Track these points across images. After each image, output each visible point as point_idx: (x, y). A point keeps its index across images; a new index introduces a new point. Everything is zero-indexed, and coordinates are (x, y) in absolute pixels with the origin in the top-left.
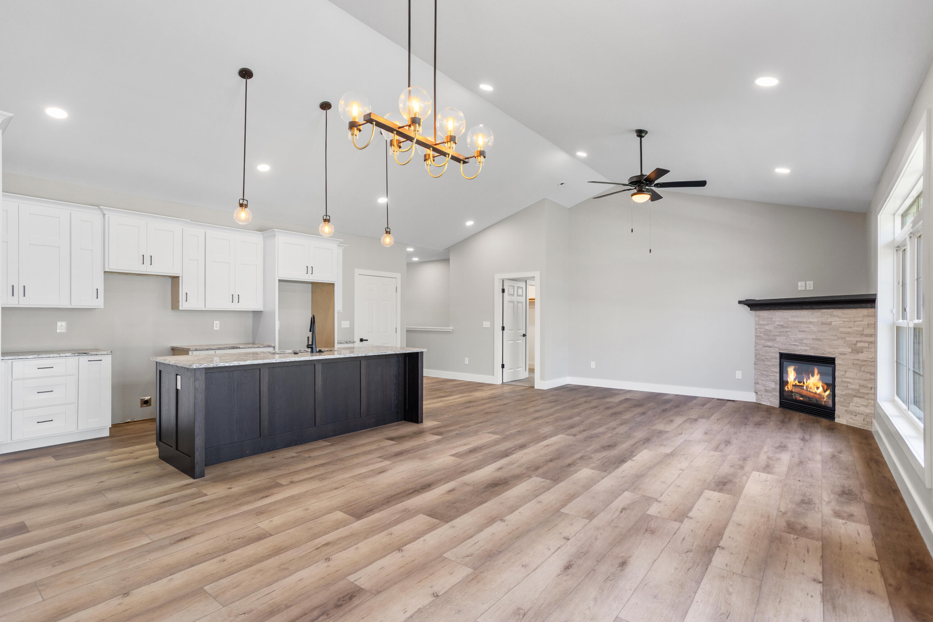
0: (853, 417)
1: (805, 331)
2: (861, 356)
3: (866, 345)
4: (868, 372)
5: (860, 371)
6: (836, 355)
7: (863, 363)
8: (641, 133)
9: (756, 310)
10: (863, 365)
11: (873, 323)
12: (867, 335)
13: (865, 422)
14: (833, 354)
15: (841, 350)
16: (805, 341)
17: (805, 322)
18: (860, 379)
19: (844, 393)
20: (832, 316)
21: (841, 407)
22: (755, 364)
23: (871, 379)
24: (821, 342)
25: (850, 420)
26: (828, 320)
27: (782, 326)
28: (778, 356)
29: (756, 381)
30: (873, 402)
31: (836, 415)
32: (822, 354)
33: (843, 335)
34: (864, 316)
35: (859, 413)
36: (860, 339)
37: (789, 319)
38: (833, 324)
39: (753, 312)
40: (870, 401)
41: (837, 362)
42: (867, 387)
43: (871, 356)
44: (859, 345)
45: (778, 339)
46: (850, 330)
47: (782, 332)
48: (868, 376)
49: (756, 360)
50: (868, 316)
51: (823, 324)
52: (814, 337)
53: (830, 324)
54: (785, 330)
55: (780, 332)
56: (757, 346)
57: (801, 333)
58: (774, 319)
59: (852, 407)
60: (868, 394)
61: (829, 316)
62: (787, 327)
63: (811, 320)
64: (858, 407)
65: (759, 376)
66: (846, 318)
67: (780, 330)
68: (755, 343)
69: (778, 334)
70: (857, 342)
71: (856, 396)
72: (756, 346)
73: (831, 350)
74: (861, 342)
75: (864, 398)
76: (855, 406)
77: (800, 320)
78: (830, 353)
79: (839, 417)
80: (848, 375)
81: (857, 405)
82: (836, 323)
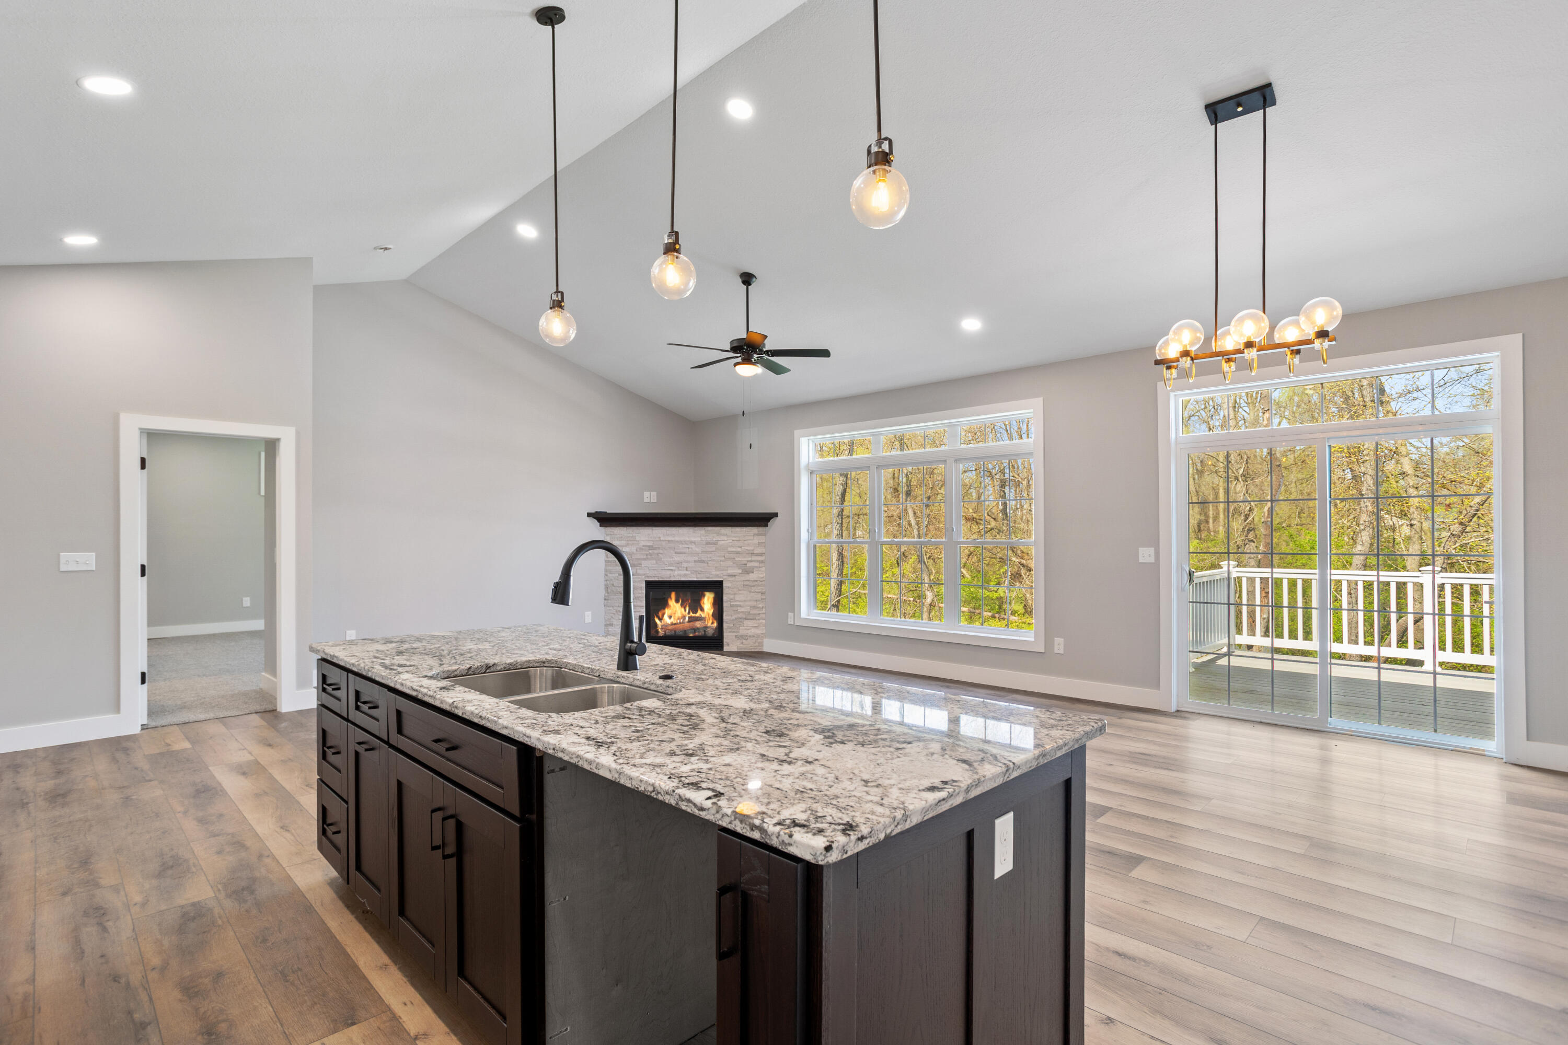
0: (744, 641)
1: (684, 553)
2: (752, 576)
3: (757, 564)
4: (759, 593)
5: (750, 592)
6: (724, 577)
7: (754, 583)
8: (747, 279)
9: (606, 526)
10: (754, 586)
11: (764, 541)
12: (757, 555)
13: (757, 644)
14: (720, 577)
15: (730, 571)
16: (685, 565)
17: (685, 541)
18: (750, 601)
19: (733, 618)
20: (719, 534)
21: (730, 634)
22: (605, 600)
23: (762, 599)
24: (706, 565)
25: (741, 645)
26: (715, 539)
27: (651, 547)
28: (644, 585)
29: (608, 623)
30: (764, 621)
31: (724, 643)
32: (707, 578)
33: (732, 556)
34: (755, 535)
35: (750, 636)
36: (750, 559)
37: (662, 538)
38: (720, 543)
39: (602, 529)
40: (761, 621)
41: (725, 585)
42: (758, 608)
43: (761, 576)
44: (749, 565)
45: (644, 563)
46: (739, 549)
47: (651, 555)
48: (759, 596)
49: (606, 594)
50: (758, 535)
51: (708, 543)
52: (696, 559)
53: (715, 543)
54: (656, 551)
55: (647, 555)
56: (609, 575)
57: (678, 555)
58: (637, 538)
59: (742, 631)
60: (759, 614)
61: (715, 535)
62: (659, 548)
63: (693, 539)
64: (749, 629)
65: (612, 615)
66: (734, 537)
67: (648, 553)
68: (606, 570)
69: (645, 557)
70: (748, 561)
71: (746, 619)
72: (606, 575)
73: (718, 573)
74: (751, 561)
75: (755, 619)
76: (746, 629)
77: (677, 539)
78: (717, 576)
79: (728, 645)
80: (737, 598)
81: (748, 628)
82: (723, 542)
